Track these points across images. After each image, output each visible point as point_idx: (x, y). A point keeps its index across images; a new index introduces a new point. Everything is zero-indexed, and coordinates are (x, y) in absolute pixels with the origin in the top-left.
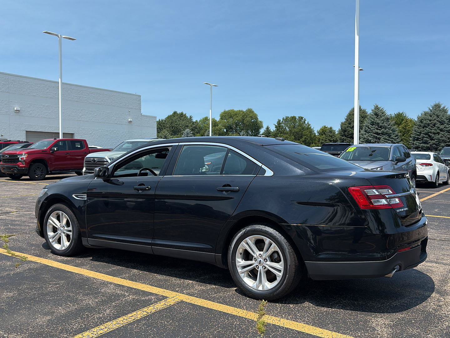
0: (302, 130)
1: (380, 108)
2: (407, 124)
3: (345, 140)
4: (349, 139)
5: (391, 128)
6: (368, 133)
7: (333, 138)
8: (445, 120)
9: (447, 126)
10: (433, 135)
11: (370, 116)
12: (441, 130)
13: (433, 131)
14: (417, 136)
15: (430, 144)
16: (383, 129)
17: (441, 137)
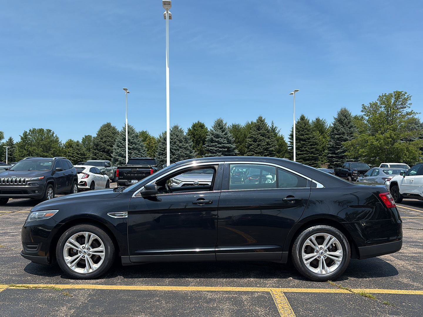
0: (51, 143)
1: (130, 126)
2: (151, 141)
3: (98, 153)
4: (101, 153)
5: (140, 144)
6: (121, 148)
7: (81, 151)
8: (183, 139)
9: (184, 144)
10: (174, 151)
11: (122, 133)
12: (180, 147)
13: (174, 148)
14: (162, 152)
15: (172, 158)
16: (133, 145)
17: (180, 153)
